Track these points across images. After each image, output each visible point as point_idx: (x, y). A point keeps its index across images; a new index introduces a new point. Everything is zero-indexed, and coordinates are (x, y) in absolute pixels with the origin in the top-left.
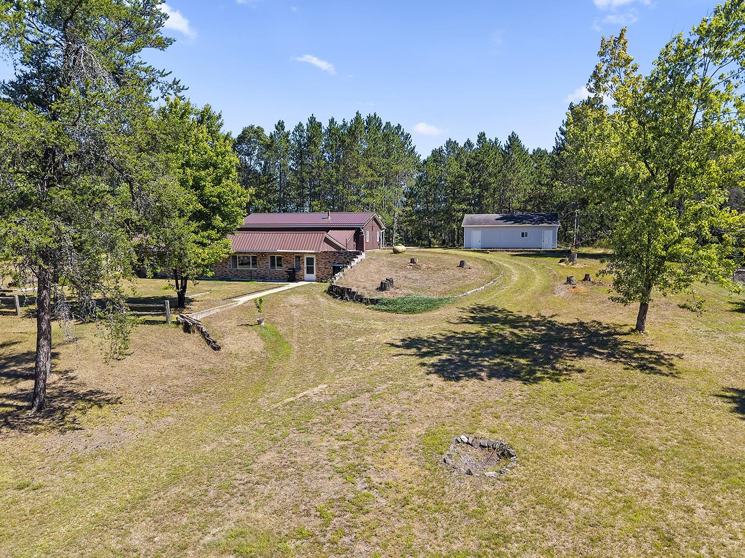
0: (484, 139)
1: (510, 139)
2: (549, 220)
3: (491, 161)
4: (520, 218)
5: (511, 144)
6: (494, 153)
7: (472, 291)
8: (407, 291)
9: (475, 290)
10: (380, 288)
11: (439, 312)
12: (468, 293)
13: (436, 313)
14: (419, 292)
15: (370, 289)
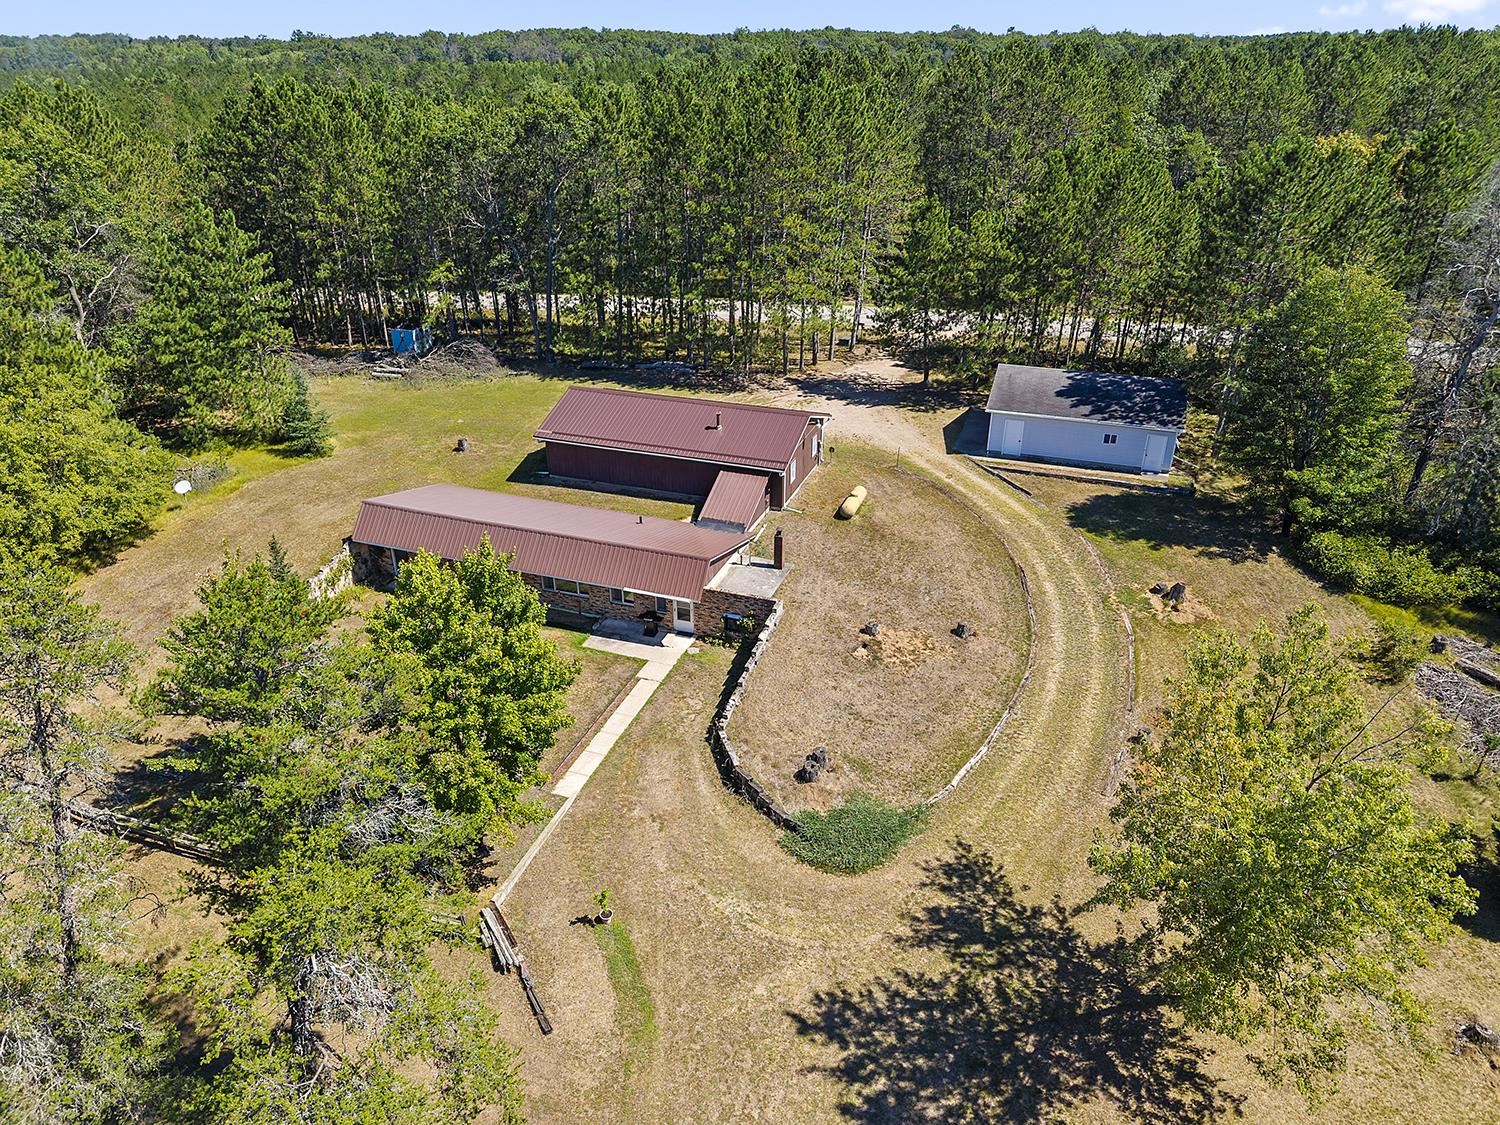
2: (1164, 409)
4: (1106, 395)
7: (962, 772)
8: (849, 778)
9: (968, 766)
10: (802, 776)
11: (896, 869)
12: (954, 782)
13: (890, 876)
14: (869, 780)
15: (785, 771)
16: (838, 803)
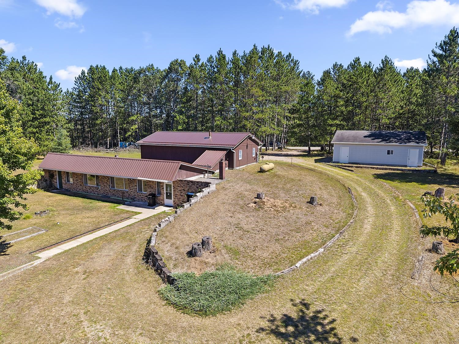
0: (359, 63)
1: (383, 62)
2: (416, 139)
3: (363, 83)
4: (387, 136)
5: (384, 67)
6: (367, 75)
7: (304, 260)
8: (224, 257)
9: (309, 257)
10: (192, 254)
11: (240, 315)
12: (298, 265)
13: (233, 320)
14: (237, 259)
15: (182, 250)
16: (210, 270)
